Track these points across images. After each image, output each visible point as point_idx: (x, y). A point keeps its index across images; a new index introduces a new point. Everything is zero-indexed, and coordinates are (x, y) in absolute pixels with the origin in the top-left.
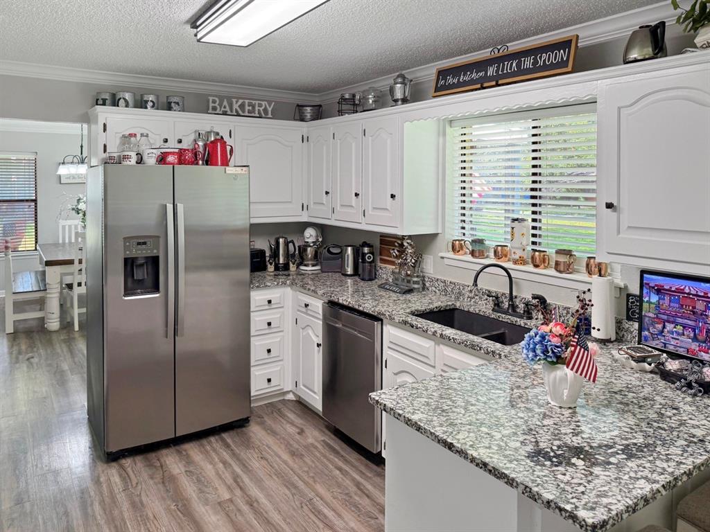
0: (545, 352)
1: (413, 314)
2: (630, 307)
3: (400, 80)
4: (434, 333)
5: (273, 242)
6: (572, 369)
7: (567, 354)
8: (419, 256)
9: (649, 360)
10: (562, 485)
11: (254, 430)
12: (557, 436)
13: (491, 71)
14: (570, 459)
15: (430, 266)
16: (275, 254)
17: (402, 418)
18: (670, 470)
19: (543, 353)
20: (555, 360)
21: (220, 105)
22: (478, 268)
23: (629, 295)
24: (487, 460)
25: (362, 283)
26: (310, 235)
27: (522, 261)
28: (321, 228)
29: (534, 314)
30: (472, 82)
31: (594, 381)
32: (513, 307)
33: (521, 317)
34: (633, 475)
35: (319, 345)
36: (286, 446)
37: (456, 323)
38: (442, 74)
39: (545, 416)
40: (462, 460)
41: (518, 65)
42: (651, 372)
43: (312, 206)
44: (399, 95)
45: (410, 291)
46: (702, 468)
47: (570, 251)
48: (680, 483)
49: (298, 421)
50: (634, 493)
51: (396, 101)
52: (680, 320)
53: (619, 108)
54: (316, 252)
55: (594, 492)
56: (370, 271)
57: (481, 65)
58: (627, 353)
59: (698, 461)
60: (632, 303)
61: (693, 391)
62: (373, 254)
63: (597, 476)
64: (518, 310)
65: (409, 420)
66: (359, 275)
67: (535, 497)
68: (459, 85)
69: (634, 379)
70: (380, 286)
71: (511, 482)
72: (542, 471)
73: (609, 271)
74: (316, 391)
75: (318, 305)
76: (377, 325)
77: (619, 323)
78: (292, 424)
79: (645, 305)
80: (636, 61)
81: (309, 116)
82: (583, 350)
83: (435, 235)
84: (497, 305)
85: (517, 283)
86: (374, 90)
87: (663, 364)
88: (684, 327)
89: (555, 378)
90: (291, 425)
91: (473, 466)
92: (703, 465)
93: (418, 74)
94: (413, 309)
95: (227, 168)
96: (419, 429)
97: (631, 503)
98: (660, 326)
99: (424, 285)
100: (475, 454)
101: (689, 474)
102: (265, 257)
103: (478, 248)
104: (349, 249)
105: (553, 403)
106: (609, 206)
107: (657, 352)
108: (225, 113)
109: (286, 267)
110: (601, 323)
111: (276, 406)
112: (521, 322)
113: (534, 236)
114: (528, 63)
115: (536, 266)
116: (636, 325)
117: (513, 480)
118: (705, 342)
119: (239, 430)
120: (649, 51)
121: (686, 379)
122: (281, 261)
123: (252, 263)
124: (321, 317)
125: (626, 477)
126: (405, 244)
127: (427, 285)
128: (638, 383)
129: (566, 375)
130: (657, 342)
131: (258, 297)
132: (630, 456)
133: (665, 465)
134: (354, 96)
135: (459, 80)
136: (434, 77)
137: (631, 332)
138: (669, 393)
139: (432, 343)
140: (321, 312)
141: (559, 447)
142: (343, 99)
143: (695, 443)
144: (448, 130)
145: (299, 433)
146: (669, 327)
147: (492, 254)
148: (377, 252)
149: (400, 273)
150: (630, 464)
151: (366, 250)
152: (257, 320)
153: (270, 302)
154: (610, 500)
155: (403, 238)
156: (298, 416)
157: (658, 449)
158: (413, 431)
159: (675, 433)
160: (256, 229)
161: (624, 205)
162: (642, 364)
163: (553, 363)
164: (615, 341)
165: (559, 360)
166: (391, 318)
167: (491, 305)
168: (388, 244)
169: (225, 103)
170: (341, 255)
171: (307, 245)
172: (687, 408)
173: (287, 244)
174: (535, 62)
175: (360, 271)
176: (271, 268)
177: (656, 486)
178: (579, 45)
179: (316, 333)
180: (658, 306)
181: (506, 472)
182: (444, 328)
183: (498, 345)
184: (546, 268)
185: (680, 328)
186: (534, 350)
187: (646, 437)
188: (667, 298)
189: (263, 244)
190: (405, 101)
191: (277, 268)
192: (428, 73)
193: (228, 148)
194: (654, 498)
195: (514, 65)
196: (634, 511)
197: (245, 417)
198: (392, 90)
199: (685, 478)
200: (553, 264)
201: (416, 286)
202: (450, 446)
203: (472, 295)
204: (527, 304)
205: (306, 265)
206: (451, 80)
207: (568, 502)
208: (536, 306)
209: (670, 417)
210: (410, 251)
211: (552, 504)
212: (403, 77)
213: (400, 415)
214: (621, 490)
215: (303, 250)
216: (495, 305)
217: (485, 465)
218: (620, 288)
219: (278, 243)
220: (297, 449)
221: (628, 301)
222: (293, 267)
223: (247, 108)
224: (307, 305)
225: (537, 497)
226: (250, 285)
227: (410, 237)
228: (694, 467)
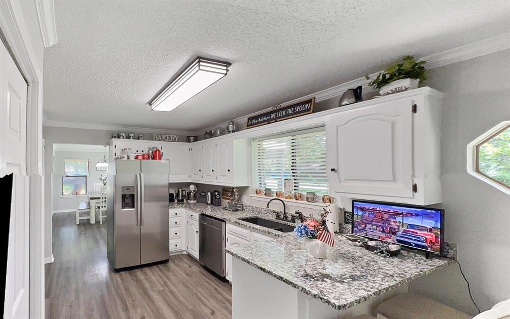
0: (307, 233)
1: (239, 219)
2: (347, 218)
3: (231, 123)
4: (250, 227)
5: (177, 191)
6: (321, 240)
7: (318, 234)
8: (240, 195)
9: (359, 240)
10: (321, 289)
11: (171, 264)
12: (315, 269)
13: (273, 116)
14: (323, 279)
15: (246, 200)
16: (178, 195)
17: (240, 258)
18: (377, 287)
19: (305, 233)
20: (312, 237)
21: (158, 137)
22: (269, 200)
23: (345, 212)
24: (282, 276)
25: (215, 207)
26: (192, 188)
27: (290, 197)
28: (197, 185)
29: (296, 221)
30: (264, 121)
31: (332, 246)
32: (286, 217)
33: (290, 222)
34: (357, 287)
35: (197, 232)
37: (258, 223)
38: (250, 119)
39: (307, 261)
40: (270, 275)
41: (286, 112)
42: (360, 246)
43: (192, 176)
44: (231, 129)
45: (237, 210)
46: (393, 288)
47: (314, 193)
48: (382, 293)
50: (359, 295)
51: (230, 132)
52: (375, 223)
53: (337, 127)
54: (195, 195)
56: (218, 202)
57: (268, 114)
58: (346, 237)
59: (391, 284)
60: (348, 215)
61: (384, 255)
62: (219, 195)
63: (338, 287)
64: (288, 219)
65: (244, 259)
66: (213, 204)
67: (307, 293)
68: (258, 123)
70: (223, 208)
71: (295, 286)
72: (310, 282)
73: (334, 201)
74: (196, 250)
75: (196, 216)
76: (223, 223)
77: (340, 224)
79: (355, 216)
80: (346, 105)
81: (192, 140)
82: (326, 232)
83: (247, 187)
84: (278, 216)
85: (287, 207)
86: (220, 128)
87: (366, 242)
88: (377, 226)
89: (312, 245)
90: (186, 264)
91: (275, 278)
93: (239, 121)
94: (239, 217)
95: (161, 161)
96: (248, 262)
97: (357, 299)
98: (364, 226)
99: (243, 208)
100: (276, 274)
101: (387, 289)
102: (174, 196)
103: (268, 192)
104: (209, 193)
105: (311, 256)
106: (333, 170)
107: (362, 238)
108: (159, 140)
109: (182, 200)
111: (179, 257)
112: (290, 224)
113: (295, 186)
114: (290, 111)
115: (297, 200)
116: (350, 226)
117: (296, 285)
118: (389, 233)
119: (165, 264)
121: (380, 249)
122: (180, 198)
123: (170, 199)
124: (198, 220)
125: (354, 288)
126: (234, 191)
127: (244, 208)
129: (318, 243)
130: (362, 233)
131: (172, 212)
132: (354, 280)
133: (374, 285)
134: (211, 131)
135: (258, 121)
136: (246, 121)
137: (347, 229)
138: (371, 255)
139: (249, 231)
140: (198, 218)
141: (317, 274)
142: (206, 133)
143: (388, 277)
144: (253, 143)
145: (189, 267)
146: (368, 226)
147: (275, 195)
148: (221, 195)
149: (232, 203)
150: (354, 282)
151: (216, 193)
152: (172, 221)
153: (176, 214)
155: (233, 187)
156: (189, 261)
157: (368, 278)
158: (246, 263)
159: (377, 272)
160: (171, 185)
161: (341, 169)
162: (355, 242)
163: (310, 238)
164: (339, 233)
165: (314, 237)
166: (230, 221)
167: (275, 216)
168: (227, 191)
169: (160, 136)
170: (206, 196)
171: (191, 192)
172: (382, 262)
173: (182, 191)
174: (294, 110)
175: (214, 203)
176: (176, 201)
177: (369, 293)
178: (316, 101)
179: (196, 227)
180: (362, 216)
181: (293, 281)
182: (255, 225)
183: (281, 232)
184: (301, 200)
185: (375, 227)
186: (301, 232)
187: (361, 272)
188: (367, 213)
189: (173, 191)
190: (233, 131)
191: (179, 201)
192: (244, 120)
193: (161, 153)
194: (369, 298)
195: (284, 112)
196: (359, 303)
197: (167, 259)
198: (228, 128)
199: (385, 291)
200: (306, 199)
201: (239, 208)
202: (264, 270)
203: (265, 212)
204: (293, 216)
205: (190, 200)
206: (254, 121)
207: (325, 296)
208: (297, 217)
209: (373, 265)
210: (236, 193)
211: (317, 296)
212: (233, 122)
213: (239, 257)
214: (351, 293)
215: (189, 194)
216: (277, 216)
217: (281, 278)
218: (341, 209)
219: (179, 191)
221: (345, 215)
222: (185, 201)
223: (168, 138)
224: (192, 216)
225: (309, 293)
226: (168, 207)
227: (236, 187)
228: (389, 287)
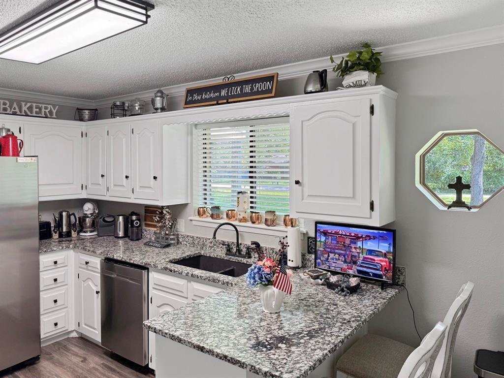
0: (261, 278)
1: (171, 262)
2: (310, 245)
3: (159, 94)
4: (187, 274)
5: (57, 216)
6: (277, 288)
7: (274, 278)
8: (174, 220)
9: (321, 277)
10: (274, 361)
11: (44, 365)
12: (269, 331)
13: (223, 93)
14: (277, 345)
15: (182, 227)
16: (59, 224)
17: (168, 336)
18: (333, 341)
19: (260, 279)
20: (267, 283)
21: (11, 107)
22: (216, 226)
23: (309, 238)
24: (227, 354)
25: (131, 243)
26: (88, 208)
27: (244, 220)
28: (97, 203)
29: (252, 255)
30: (211, 99)
31: (290, 293)
32: (239, 251)
33: (244, 257)
34: (313, 348)
35: (97, 292)
36: (72, 373)
37: (201, 266)
38: (190, 92)
39: (261, 320)
41: (241, 90)
42: (322, 284)
43: (89, 186)
44: (158, 105)
45: (168, 246)
46: (349, 337)
47: (274, 212)
48: (338, 348)
49: (82, 352)
50: (314, 358)
51: (157, 109)
52: (337, 251)
53: (302, 122)
54: (93, 221)
55: (292, 362)
56: (137, 234)
57: (217, 88)
58: (309, 274)
59: (347, 333)
60: (311, 242)
61: (345, 293)
62: (139, 220)
63: (293, 352)
64: (242, 253)
65: (173, 336)
66: (129, 237)
68: (202, 101)
69: (312, 290)
70: (145, 244)
71: (242, 365)
72: (261, 354)
73: (297, 223)
74: (96, 327)
75: (96, 262)
76: (144, 272)
77: (303, 255)
78: (77, 355)
79: (318, 243)
80: (311, 92)
81: (87, 117)
82: (283, 274)
83: (186, 205)
84: (229, 251)
85: (241, 234)
86: (139, 100)
87: (328, 279)
88: (339, 255)
89: (267, 294)
90: (75, 357)
91: (218, 359)
92: (349, 335)
93: (173, 91)
94: (171, 259)
95: (19, 158)
96: (180, 341)
97: (312, 364)
98: (326, 256)
99: (178, 240)
100: (219, 351)
101: (342, 342)
102: (51, 227)
103: (216, 212)
104: (121, 218)
105: (266, 311)
106: (297, 182)
107: (325, 272)
108: (14, 114)
109: (69, 234)
110: (293, 256)
111: (62, 344)
112: (244, 261)
113: (252, 202)
114: (247, 89)
115: (253, 223)
116: (313, 256)
117: (244, 363)
118: (350, 263)
119: (31, 367)
120: (318, 87)
121: (340, 287)
122: (64, 230)
123: (41, 233)
124: (99, 271)
125: (309, 350)
126: (164, 212)
127: (180, 240)
128: (315, 292)
129: (274, 291)
130: (325, 266)
131: (45, 259)
132: (311, 337)
133: (330, 339)
134: (124, 103)
135: (202, 97)
136: (184, 94)
137: (311, 261)
138: (332, 296)
139: (186, 281)
140: (99, 266)
141: (271, 338)
142: (115, 105)
143: (346, 323)
144: (194, 131)
145: (82, 361)
146: (332, 255)
147: (225, 216)
148: (143, 218)
149: (160, 233)
150: (311, 342)
151: (134, 218)
152: (45, 278)
153: (56, 263)
154: (301, 365)
155: (163, 208)
156: (81, 348)
157: (326, 330)
158: (176, 343)
159: (335, 319)
160: (44, 206)
161: (305, 181)
162: (317, 280)
163: (266, 285)
164: (301, 267)
165: (270, 283)
166: (155, 266)
167: (225, 251)
168: (151, 212)
169: (15, 105)
170: (114, 223)
171: (86, 216)
172: (342, 303)
173: (69, 216)
174: (252, 89)
175: (130, 234)
176: (56, 236)
177: (326, 352)
179: (95, 283)
180: (325, 243)
182: (194, 269)
183: (230, 278)
184: (259, 223)
185: (337, 256)
186: (254, 278)
187: (320, 324)
188: (330, 238)
189: (48, 217)
190: (163, 109)
191: (61, 236)
192: (180, 91)
193: (19, 142)
194: (324, 359)
195: (239, 89)
196: (314, 369)
197: (35, 356)
198: (153, 102)
199: (340, 345)
200: (264, 220)
201: (172, 242)
202: (202, 349)
203: (212, 245)
204: (248, 248)
205: (85, 232)
206: (196, 97)
207: (277, 371)
208: (253, 249)
209: (332, 310)
210: (168, 216)
211: (268, 374)
212: (161, 92)
213: (166, 333)
214: (306, 358)
215: (82, 220)
216: (227, 250)
217: (226, 357)
218: (304, 234)
219: (61, 216)
220: (82, 373)
221: (308, 241)
222: (74, 234)
223: (35, 110)
224: (87, 263)
225: (258, 371)
226: (39, 251)
227: (168, 207)
228: (345, 337)
